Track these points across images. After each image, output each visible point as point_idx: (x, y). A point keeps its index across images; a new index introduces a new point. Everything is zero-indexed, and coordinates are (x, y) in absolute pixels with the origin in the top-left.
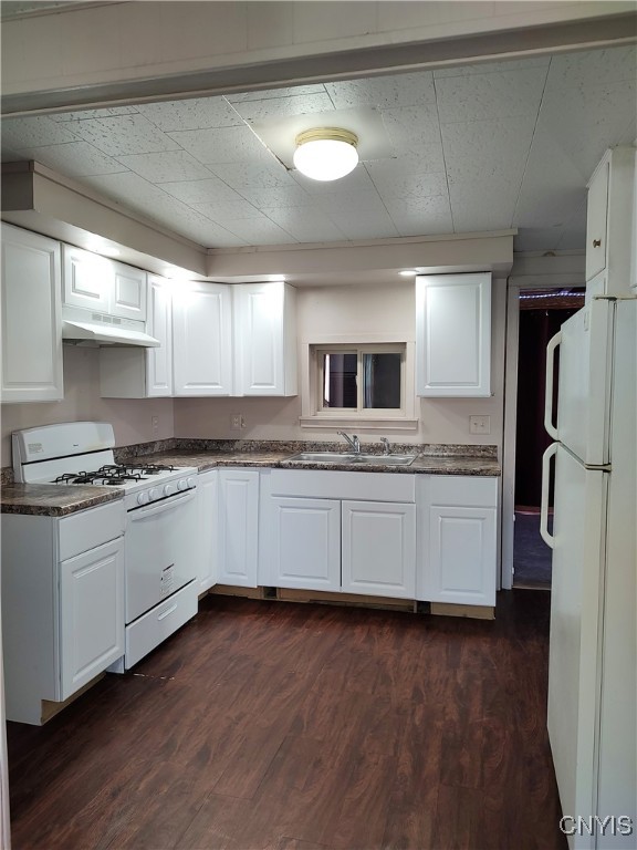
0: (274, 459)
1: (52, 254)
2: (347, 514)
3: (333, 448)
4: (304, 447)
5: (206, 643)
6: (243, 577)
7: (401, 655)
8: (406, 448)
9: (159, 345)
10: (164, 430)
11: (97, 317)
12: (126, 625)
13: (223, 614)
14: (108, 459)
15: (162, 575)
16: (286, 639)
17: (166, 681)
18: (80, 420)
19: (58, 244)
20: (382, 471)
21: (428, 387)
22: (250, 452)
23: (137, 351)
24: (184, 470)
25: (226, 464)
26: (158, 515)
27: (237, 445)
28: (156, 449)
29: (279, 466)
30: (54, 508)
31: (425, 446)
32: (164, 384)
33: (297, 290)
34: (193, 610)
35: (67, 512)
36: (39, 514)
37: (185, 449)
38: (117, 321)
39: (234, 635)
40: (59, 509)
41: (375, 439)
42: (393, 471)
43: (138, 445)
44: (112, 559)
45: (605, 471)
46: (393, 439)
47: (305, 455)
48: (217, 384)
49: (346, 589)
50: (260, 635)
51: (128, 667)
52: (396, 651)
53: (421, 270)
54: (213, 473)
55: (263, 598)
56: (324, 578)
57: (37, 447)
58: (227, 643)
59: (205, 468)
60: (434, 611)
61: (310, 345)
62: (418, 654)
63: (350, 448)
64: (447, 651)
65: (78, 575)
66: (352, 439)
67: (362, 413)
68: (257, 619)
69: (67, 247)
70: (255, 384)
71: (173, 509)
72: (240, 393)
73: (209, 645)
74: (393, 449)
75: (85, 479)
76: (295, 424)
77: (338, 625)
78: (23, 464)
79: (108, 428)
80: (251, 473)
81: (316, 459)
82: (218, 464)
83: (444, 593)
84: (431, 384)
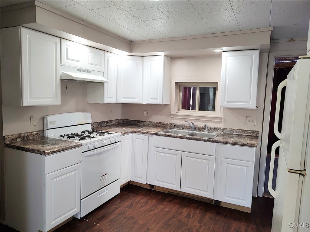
0: (156, 131)
1: (56, 44)
2: (184, 158)
3: (183, 127)
4: (171, 126)
5: (118, 208)
6: (140, 179)
7: (200, 227)
8: (216, 129)
9: (107, 82)
10: (117, 116)
11: (79, 70)
12: (81, 199)
13: (130, 194)
14: (89, 128)
15: (101, 178)
16: (152, 210)
17: (95, 225)
18: (77, 111)
19: (59, 39)
20: (200, 140)
21: (225, 103)
22: (150, 127)
23: (99, 85)
24: (115, 134)
25: (136, 132)
26: (100, 154)
27: (145, 123)
28: (113, 123)
29: (156, 134)
30: (43, 152)
32: (112, 98)
33: (171, 59)
34: (118, 192)
35: (48, 154)
36: (38, 154)
37: (125, 123)
38: (89, 72)
39: (131, 206)
40: (45, 152)
41: (201, 124)
42: (205, 141)
43: (104, 122)
44: (74, 173)
45: (300, 174)
46: (209, 125)
47: (170, 130)
48: (135, 98)
49: (182, 190)
50: (142, 207)
51: (82, 217)
52: (199, 225)
53: (225, 49)
54: (130, 135)
55: (149, 188)
56: (173, 184)
57: (54, 122)
58: (127, 209)
59: (125, 133)
60: (222, 205)
61: (176, 83)
62: (209, 227)
63: (190, 128)
64: (223, 228)
65: (55, 180)
66: (191, 124)
67: (197, 113)
68: (143, 198)
69: (63, 40)
70: (151, 99)
71: (108, 151)
72: (145, 102)
73: (119, 209)
74: (209, 129)
75: (72, 136)
76: (168, 116)
77: (177, 206)
78: (47, 129)
79: (89, 115)
80: (145, 137)
81: (175, 132)
82: (132, 132)
83: (226, 198)
84: (227, 102)
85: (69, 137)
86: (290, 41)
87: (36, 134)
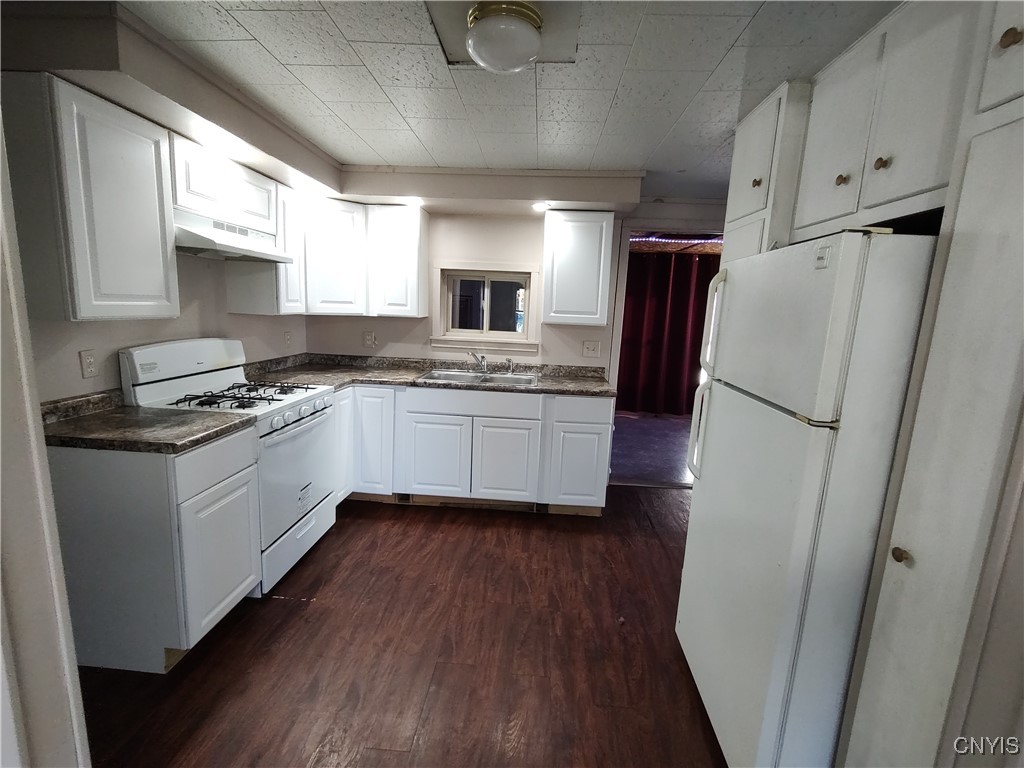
0: (410, 377)
1: (157, 145)
2: (479, 429)
3: (461, 366)
4: (434, 365)
5: (345, 556)
6: (378, 486)
7: (530, 558)
8: (528, 368)
9: (291, 261)
10: (297, 345)
11: (218, 225)
12: (262, 552)
13: (360, 521)
14: (240, 376)
15: (299, 495)
16: (423, 546)
17: (307, 603)
18: (205, 335)
19: (166, 131)
20: (512, 391)
21: (552, 314)
22: (382, 369)
23: (268, 265)
24: (321, 388)
25: (362, 382)
26: (294, 437)
27: (369, 361)
28: (289, 364)
29: (414, 384)
30: (167, 445)
31: (543, 366)
32: (297, 301)
33: (432, 215)
34: (332, 520)
35: (184, 448)
36: (149, 451)
37: (318, 364)
38: (244, 232)
39: (373, 546)
40: (173, 446)
41: (500, 359)
43: (270, 361)
44: (244, 489)
45: (831, 428)
46: (517, 359)
47: (436, 373)
48: (351, 303)
49: (475, 495)
50: (398, 543)
51: (266, 591)
52: (526, 554)
53: (554, 204)
54: (349, 390)
55: (397, 502)
56: (455, 486)
57: (151, 367)
58: (366, 553)
59: (341, 386)
60: (551, 511)
61: (442, 270)
62: (546, 556)
63: (477, 367)
64: (569, 552)
65: (202, 515)
66: (480, 359)
67: (485, 335)
68: (394, 525)
69: (177, 138)
70: (389, 305)
71: (310, 429)
72: (374, 313)
73: (349, 557)
74: (518, 368)
75: (211, 400)
76: (426, 343)
77: (470, 528)
78: (134, 386)
79: (238, 345)
80: (388, 391)
81: (446, 377)
82: (353, 381)
83: (562, 497)
84: (554, 312)
85: (201, 404)
86: (655, 201)
87: (102, 400)
